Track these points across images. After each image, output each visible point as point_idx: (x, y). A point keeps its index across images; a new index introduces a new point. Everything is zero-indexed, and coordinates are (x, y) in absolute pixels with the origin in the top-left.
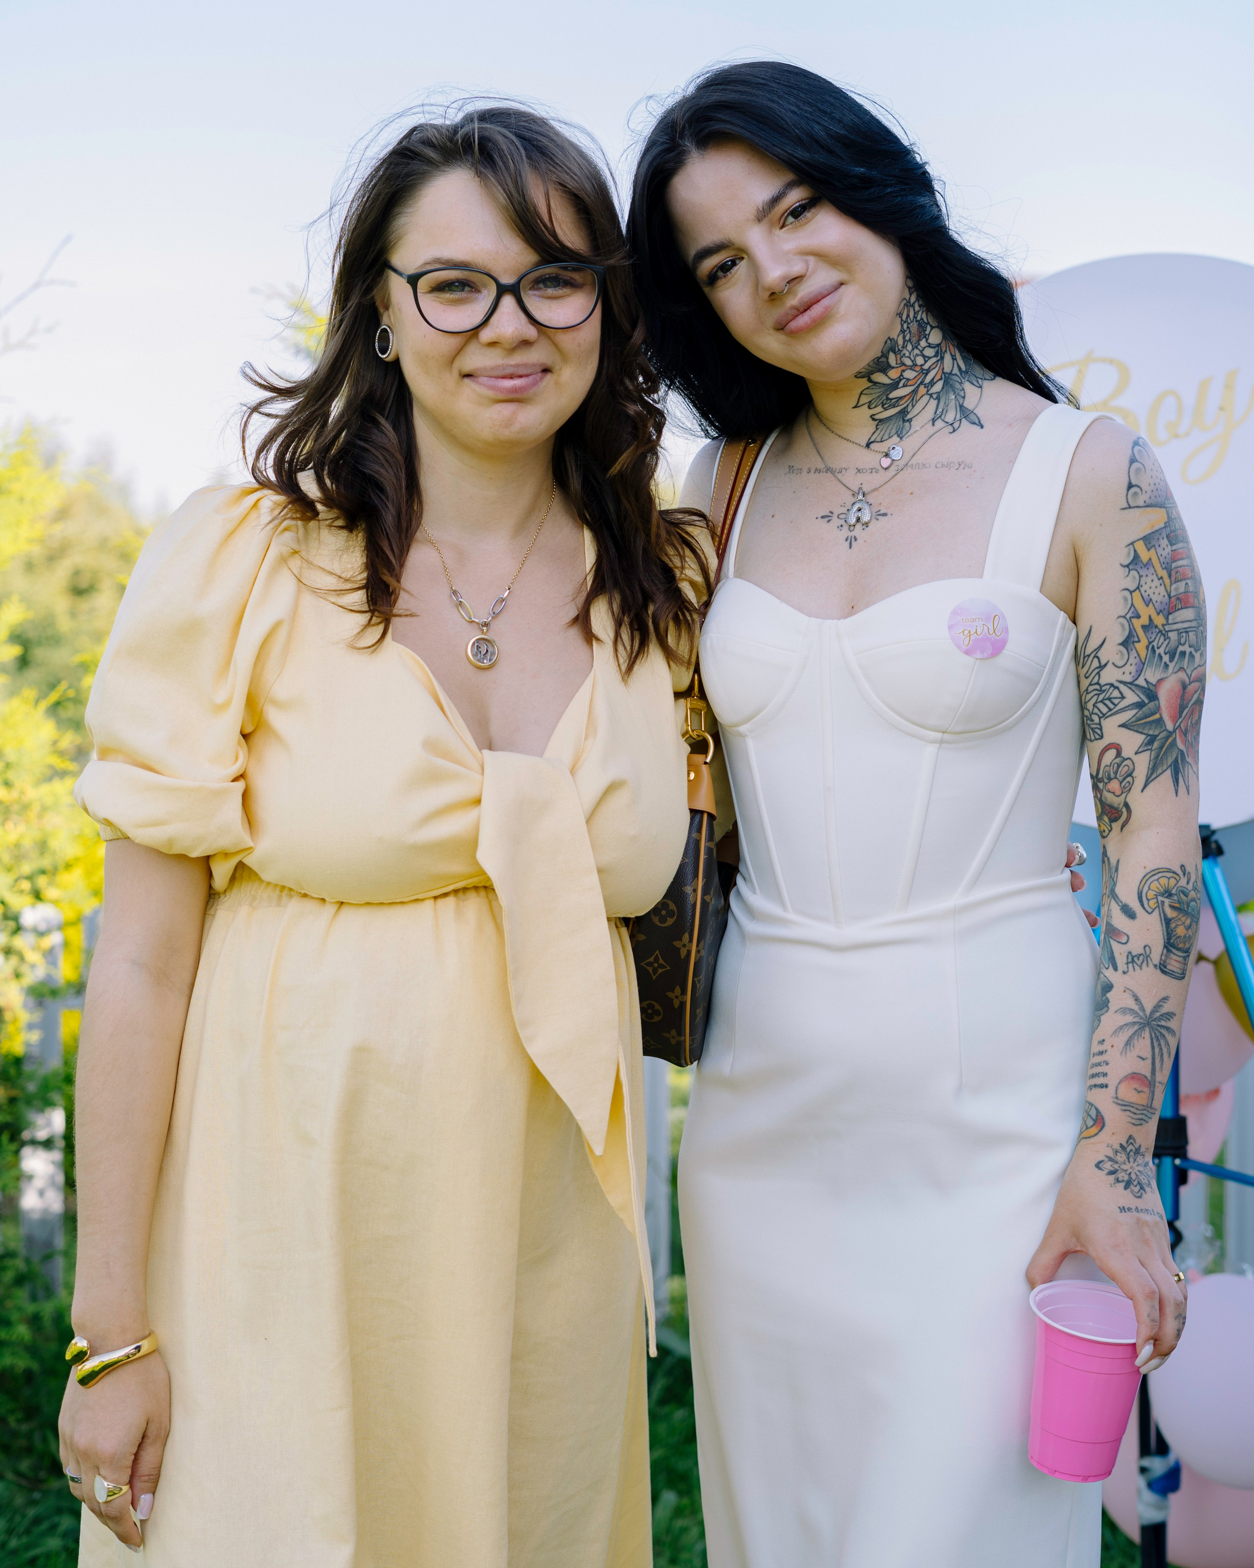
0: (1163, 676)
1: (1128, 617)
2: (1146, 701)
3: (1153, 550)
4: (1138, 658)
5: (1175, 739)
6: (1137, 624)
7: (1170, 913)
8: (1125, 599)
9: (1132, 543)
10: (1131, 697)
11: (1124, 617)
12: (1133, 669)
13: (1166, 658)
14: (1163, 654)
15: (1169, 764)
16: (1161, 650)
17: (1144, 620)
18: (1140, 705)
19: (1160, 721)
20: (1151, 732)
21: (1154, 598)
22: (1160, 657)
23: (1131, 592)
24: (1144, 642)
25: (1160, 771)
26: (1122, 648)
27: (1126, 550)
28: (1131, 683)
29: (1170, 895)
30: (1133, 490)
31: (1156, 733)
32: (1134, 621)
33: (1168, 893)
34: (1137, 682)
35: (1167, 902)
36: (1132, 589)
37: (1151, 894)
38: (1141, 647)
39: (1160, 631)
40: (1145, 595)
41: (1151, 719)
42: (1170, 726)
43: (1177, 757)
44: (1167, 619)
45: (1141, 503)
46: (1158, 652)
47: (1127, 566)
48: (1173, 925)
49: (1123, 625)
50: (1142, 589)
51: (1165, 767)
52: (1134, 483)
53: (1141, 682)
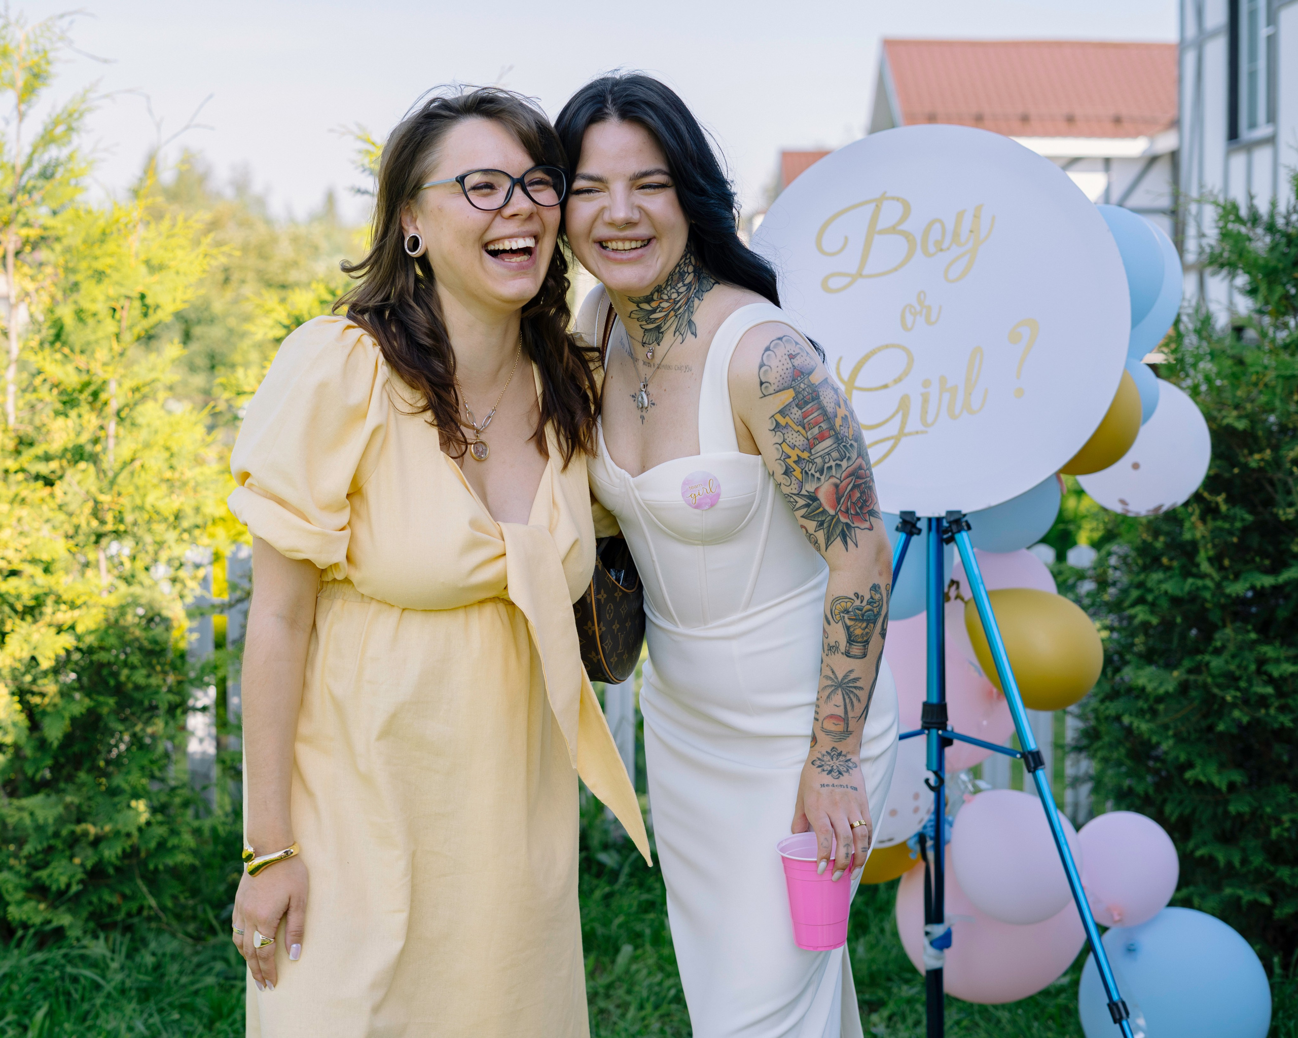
0: (818, 485)
1: (782, 458)
2: (811, 502)
3: (787, 417)
4: (797, 481)
5: (839, 518)
6: (790, 462)
7: (849, 623)
8: (778, 449)
9: (773, 416)
10: (801, 502)
11: (780, 459)
12: (796, 486)
13: (817, 475)
14: (814, 473)
15: (838, 533)
16: (813, 471)
17: (795, 458)
18: (808, 505)
19: (824, 512)
20: (820, 519)
21: (797, 444)
22: (813, 475)
23: (780, 445)
24: (798, 470)
25: (832, 539)
26: (784, 476)
27: (770, 421)
28: (798, 494)
29: (848, 612)
30: (764, 386)
31: (824, 519)
32: (787, 460)
33: (847, 611)
34: (801, 493)
35: (846, 616)
36: (780, 442)
37: (837, 612)
38: (797, 473)
39: (808, 461)
40: (790, 444)
41: (817, 511)
42: (832, 512)
43: (843, 528)
44: (810, 452)
45: (773, 392)
46: (810, 473)
47: (773, 430)
48: (852, 630)
49: (780, 464)
50: (787, 441)
51: (835, 537)
52: (763, 381)
53: (804, 492)
